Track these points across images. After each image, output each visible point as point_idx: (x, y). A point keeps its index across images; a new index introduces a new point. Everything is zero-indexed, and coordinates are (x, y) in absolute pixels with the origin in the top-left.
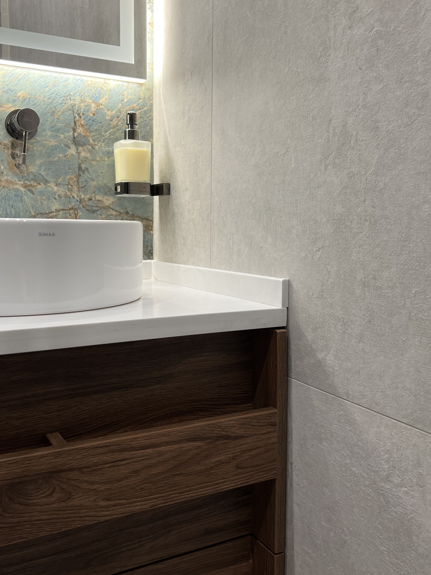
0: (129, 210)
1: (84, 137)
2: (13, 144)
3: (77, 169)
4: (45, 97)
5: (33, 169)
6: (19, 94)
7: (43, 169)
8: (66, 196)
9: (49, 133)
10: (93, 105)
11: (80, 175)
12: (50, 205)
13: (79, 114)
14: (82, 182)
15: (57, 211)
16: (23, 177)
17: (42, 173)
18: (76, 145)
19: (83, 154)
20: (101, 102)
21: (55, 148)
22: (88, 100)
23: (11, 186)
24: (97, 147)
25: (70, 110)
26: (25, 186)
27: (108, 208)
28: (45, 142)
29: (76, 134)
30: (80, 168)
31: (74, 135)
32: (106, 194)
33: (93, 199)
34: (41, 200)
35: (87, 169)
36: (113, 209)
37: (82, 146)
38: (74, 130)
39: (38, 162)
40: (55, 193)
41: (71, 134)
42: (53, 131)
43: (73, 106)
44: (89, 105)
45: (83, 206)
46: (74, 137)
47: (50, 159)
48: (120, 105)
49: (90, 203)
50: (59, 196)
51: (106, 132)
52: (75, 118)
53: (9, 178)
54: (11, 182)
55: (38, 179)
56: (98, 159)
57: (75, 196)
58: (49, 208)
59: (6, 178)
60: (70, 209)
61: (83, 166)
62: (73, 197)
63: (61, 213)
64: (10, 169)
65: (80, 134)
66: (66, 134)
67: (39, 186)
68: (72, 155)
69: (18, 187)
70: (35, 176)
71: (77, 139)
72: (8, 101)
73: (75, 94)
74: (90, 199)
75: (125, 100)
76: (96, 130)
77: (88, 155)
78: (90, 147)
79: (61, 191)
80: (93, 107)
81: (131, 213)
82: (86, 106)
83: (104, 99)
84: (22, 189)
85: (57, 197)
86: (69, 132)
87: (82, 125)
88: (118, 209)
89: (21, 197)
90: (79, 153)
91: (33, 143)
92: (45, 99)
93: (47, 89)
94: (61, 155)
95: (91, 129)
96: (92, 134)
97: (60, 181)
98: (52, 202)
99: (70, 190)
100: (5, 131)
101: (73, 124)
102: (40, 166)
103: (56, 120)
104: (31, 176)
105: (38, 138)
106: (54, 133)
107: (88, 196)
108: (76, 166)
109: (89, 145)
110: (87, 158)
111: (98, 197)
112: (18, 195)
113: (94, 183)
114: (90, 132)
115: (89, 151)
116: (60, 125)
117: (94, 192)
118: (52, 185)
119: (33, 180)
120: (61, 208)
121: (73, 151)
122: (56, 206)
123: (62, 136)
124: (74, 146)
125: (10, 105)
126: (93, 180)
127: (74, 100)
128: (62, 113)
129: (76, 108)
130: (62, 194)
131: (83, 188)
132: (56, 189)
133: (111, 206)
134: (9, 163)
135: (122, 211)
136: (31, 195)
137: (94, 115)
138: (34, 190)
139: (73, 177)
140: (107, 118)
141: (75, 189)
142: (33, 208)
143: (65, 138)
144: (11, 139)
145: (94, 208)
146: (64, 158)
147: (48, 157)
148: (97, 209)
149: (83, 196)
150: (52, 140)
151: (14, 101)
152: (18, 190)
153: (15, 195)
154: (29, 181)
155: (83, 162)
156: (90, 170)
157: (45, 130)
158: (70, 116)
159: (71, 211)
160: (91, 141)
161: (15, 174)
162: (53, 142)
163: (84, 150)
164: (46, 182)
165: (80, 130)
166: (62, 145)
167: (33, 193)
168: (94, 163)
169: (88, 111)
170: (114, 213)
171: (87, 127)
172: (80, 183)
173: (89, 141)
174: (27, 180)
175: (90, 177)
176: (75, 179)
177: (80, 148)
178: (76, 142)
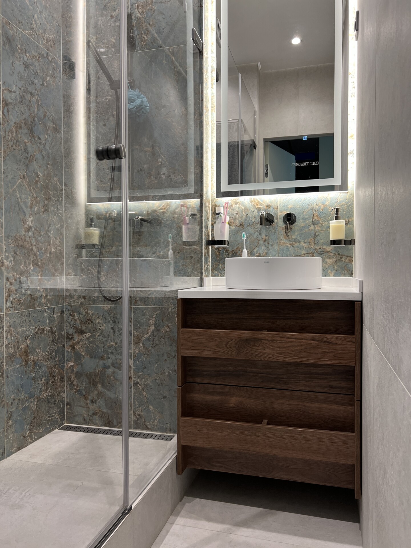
0: (339, 252)
1: (318, 220)
2: (286, 227)
3: (314, 235)
4: (300, 206)
5: (294, 237)
6: (289, 207)
7: (298, 236)
8: (308, 247)
9: (301, 221)
10: (322, 206)
11: (315, 238)
12: (301, 252)
13: (315, 211)
14: (316, 241)
15: (304, 254)
16: (290, 240)
17: (298, 238)
18: (313, 225)
19: (317, 228)
20: (326, 204)
21: (304, 227)
22: (320, 204)
23: (285, 245)
24: (324, 225)
25: (311, 210)
26: (290, 244)
27: (329, 252)
28: (299, 225)
29: (314, 220)
30: (315, 235)
31: (313, 220)
32: (328, 246)
33: (322, 248)
34: (297, 250)
35: (319, 235)
36: (331, 253)
37: (317, 225)
38: (313, 218)
39: (296, 234)
40: (303, 247)
41: (311, 220)
42: (303, 220)
43: (313, 208)
44: (320, 206)
45: (316, 252)
46: (313, 221)
47: (302, 232)
48: (336, 204)
49: (320, 250)
50: (305, 248)
51: (328, 217)
52: (313, 213)
53: (284, 241)
54: (285, 243)
55: (296, 241)
56: (324, 230)
57: (313, 247)
58: (301, 253)
59: (283, 241)
60: (310, 253)
61: (317, 234)
62: (312, 248)
63: (306, 255)
64: (284, 238)
65: (315, 220)
66: (309, 220)
67: (297, 244)
68: (312, 229)
69: (287, 245)
70: (295, 240)
71: (314, 222)
72: (284, 210)
73: (314, 202)
74: (320, 248)
75: (339, 201)
76: (324, 217)
77: (319, 229)
78: (320, 225)
79: (306, 245)
80: (322, 207)
81: (341, 254)
82: (318, 207)
83: (328, 202)
84: (289, 246)
85: (304, 248)
86: (310, 219)
87: (317, 216)
88: (334, 252)
89: (289, 249)
90: (315, 228)
91: (294, 226)
92: (300, 207)
93: (301, 202)
94: (307, 230)
95: (321, 217)
96: (322, 219)
97: (306, 241)
98: (302, 250)
99: (311, 245)
100: (283, 222)
101: (313, 216)
102: (297, 235)
103: (305, 215)
104: (293, 240)
105: (296, 223)
106: (304, 221)
107: (319, 247)
108: (314, 234)
109: (320, 224)
110: (319, 230)
111: (324, 247)
112: (287, 248)
113: (322, 241)
114: (321, 218)
115: (320, 227)
116: (306, 217)
117: (322, 245)
118: (302, 243)
119: (294, 241)
120: (306, 253)
121: (312, 227)
122: (304, 252)
123: (307, 221)
124: (312, 225)
125: (285, 211)
126: (321, 240)
127: (313, 205)
128: (308, 211)
129: (314, 208)
130: (307, 247)
131: (316, 243)
132: (304, 244)
133: (330, 251)
134: (284, 235)
135: (336, 253)
136: (293, 248)
137: (323, 210)
138: (294, 246)
139: (312, 239)
140: (329, 211)
141: (313, 244)
142: (293, 253)
143: (309, 222)
144: (285, 225)
145: (322, 252)
146: (308, 231)
147: (301, 231)
148: (323, 253)
149: (316, 247)
150: (303, 224)
151: (287, 209)
152: (287, 246)
153: (286, 248)
154: (292, 242)
155: (317, 232)
156: (320, 235)
157: (299, 220)
158: (311, 212)
159: (311, 254)
160: (321, 222)
161: (287, 240)
162: (303, 225)
163: (318, 227)
164: (300, 242)
165: (316, 218)
166: (307, 225)
167: (294, 247)
168: (322, 232)
169: (320, 209)
170: (332, 254)
171: (319, 216)
172: (315, 241)
173: (320, 222)
174: (291, 242)
175: (320, 238)
176: (313, 240)
177: (316, 226)
178: (314, 223)
